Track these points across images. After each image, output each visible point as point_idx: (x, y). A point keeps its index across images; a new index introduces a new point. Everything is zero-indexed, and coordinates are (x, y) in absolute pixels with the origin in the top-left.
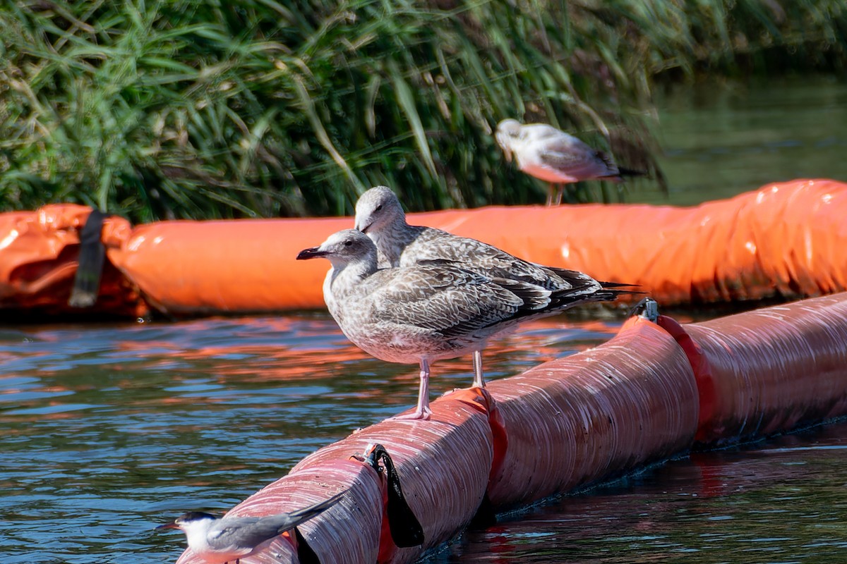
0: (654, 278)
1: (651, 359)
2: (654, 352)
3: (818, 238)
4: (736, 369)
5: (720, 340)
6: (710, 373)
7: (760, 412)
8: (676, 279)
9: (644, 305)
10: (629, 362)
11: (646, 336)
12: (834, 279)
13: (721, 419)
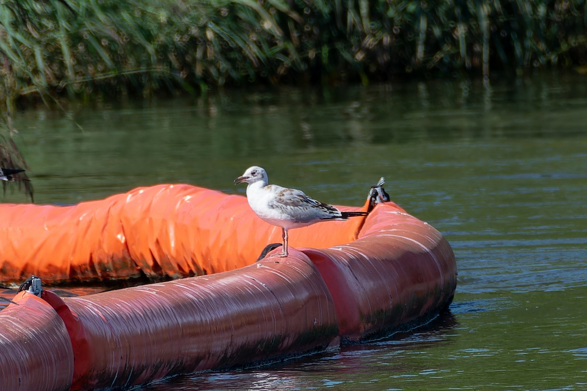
0: (40, 263)
1: (33, 325)
2: (37, 320)
3: (181, 229)
4: (109, 334)
5: (96, 310)
6: (87, 337)
7: (130, 367)
8: (58, 263)
9: (30, 282)
10: (13, 328)
11: (31, 307)
12: (194, 263)
13: (95, 373)
